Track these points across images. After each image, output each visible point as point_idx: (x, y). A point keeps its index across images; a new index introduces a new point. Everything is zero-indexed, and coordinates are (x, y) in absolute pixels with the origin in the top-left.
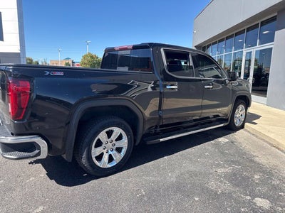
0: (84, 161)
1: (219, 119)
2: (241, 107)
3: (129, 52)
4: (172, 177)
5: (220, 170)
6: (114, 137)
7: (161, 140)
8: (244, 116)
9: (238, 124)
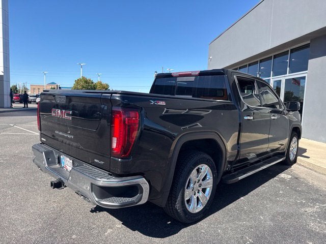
0: (178, 206)
1: (276, 154)
2: (295, 139)
3: (193, 79)
4: (266, 221)
5: (309, 210)
6: (202, 175)
7: (240, 178)
8: (296, 149)
9: (292, 157)
